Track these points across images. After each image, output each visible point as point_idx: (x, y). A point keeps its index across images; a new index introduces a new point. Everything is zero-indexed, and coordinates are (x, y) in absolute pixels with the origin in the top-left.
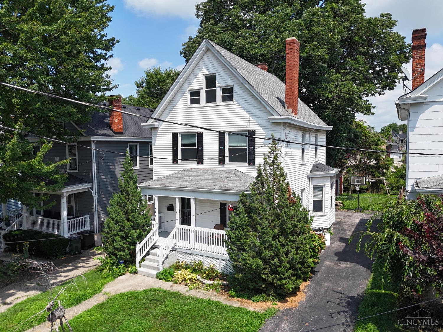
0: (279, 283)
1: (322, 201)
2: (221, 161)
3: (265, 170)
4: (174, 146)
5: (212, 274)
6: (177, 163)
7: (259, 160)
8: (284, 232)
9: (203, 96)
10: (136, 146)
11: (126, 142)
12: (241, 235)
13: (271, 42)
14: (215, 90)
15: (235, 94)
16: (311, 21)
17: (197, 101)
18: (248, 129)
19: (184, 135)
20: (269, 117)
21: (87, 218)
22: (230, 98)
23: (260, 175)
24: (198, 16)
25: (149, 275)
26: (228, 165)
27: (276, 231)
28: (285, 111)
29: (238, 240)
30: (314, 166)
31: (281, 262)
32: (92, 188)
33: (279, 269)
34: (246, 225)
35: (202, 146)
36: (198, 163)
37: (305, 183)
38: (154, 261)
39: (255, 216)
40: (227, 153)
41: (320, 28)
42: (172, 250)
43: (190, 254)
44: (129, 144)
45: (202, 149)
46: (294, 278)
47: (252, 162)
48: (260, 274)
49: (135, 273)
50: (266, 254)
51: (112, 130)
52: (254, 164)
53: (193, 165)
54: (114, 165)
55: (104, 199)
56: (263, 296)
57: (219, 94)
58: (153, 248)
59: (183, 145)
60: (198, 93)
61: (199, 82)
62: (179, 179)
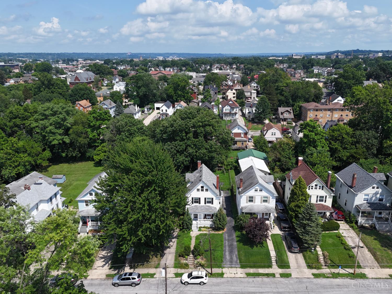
2: (205, 203)
4: (192, 200)
6: (193, 203)
18: (211, 197)
22: (207, 191)
25: (196, 231)
35: (200, 200)
36: (199, 204)
47: (212, 204)
49: (193, 231)
57: (204, 190)
59: (195, 200)
60: (199, 189)
61: (199, 187)
62: (197, 209)
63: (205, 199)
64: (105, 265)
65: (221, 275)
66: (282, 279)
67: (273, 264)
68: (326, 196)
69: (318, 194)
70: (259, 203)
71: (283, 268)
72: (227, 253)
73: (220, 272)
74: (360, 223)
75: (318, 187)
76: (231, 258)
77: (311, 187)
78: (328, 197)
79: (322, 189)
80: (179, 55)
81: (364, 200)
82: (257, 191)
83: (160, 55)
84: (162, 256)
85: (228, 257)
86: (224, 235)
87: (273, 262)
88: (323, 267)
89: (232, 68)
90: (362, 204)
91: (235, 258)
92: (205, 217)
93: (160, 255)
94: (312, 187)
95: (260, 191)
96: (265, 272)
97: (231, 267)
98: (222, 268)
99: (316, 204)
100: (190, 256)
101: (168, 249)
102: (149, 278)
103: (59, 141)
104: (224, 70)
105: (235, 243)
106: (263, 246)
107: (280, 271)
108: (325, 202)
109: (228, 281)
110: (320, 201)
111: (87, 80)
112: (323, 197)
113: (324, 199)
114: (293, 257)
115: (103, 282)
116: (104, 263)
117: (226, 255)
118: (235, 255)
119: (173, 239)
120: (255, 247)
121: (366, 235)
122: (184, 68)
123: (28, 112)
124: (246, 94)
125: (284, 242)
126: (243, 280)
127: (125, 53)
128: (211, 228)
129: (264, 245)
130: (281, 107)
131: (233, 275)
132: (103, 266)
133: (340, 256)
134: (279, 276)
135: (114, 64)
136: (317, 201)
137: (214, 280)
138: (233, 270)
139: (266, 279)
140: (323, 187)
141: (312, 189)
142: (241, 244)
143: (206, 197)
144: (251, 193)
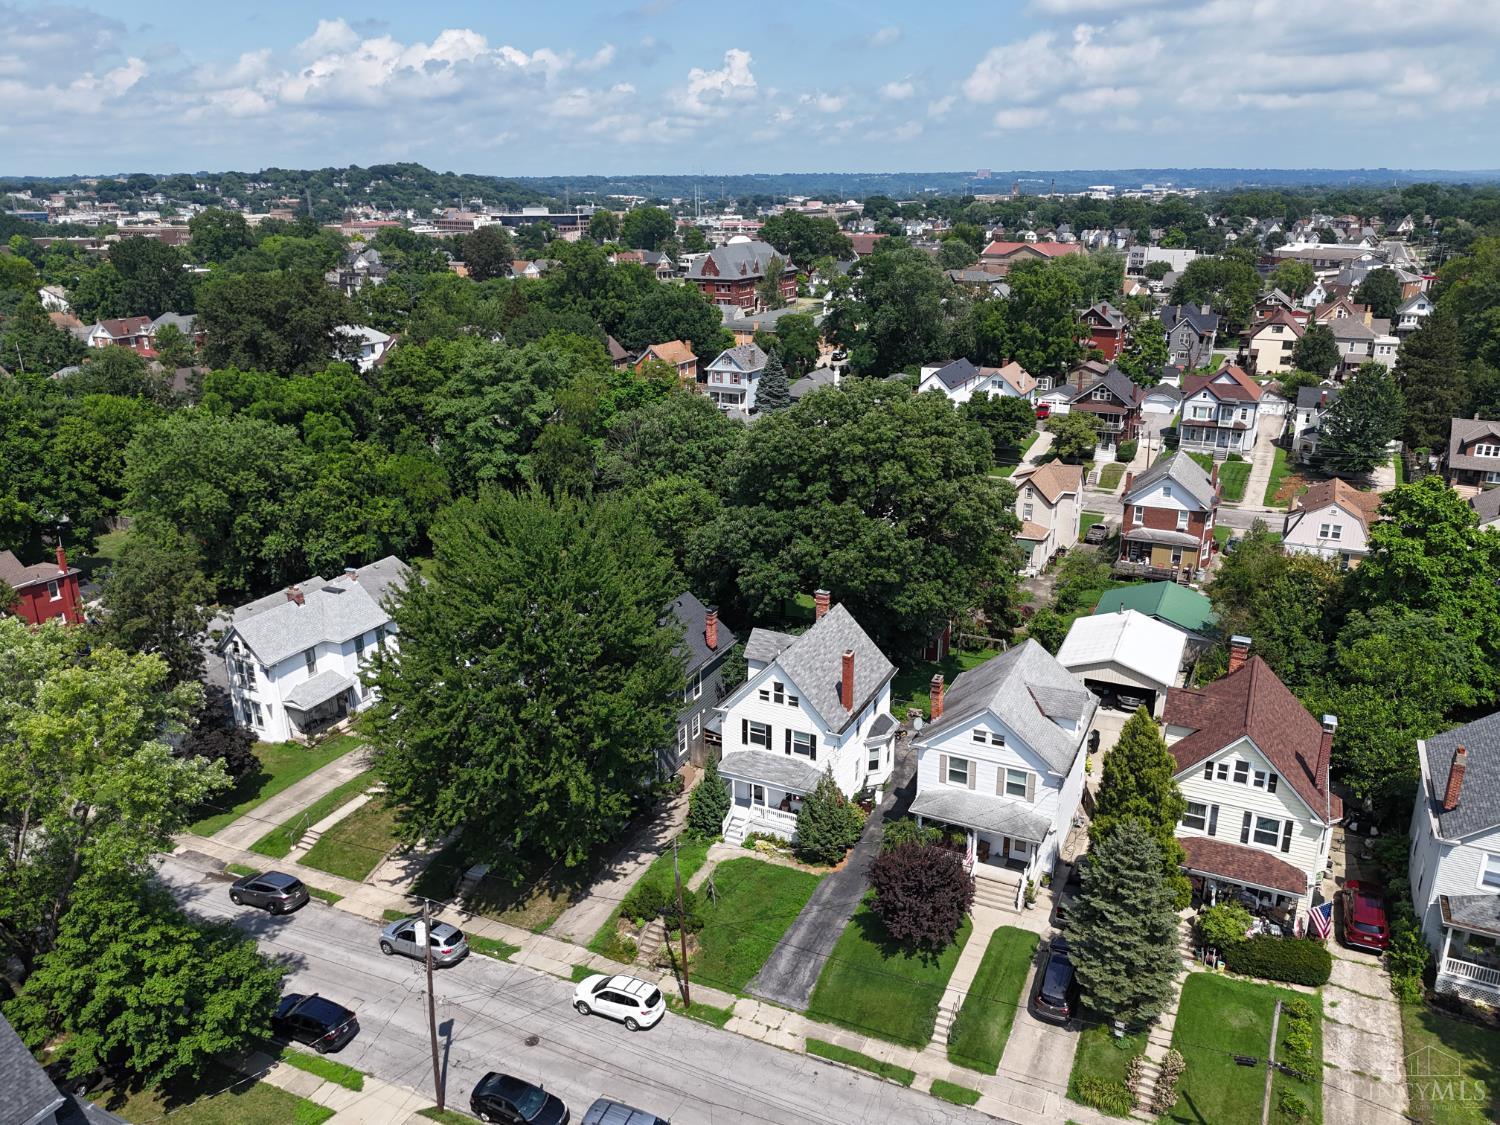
1: (877, 761)
2: (788, 751)
4: (743, 729)
5: (784, 845)
6: (747, 742)
7: (819, 756)
9: (771, 696)
14: (783, 695)
15: (800, 703)
17: (767, 699)
18: (810, 732)
19: (753, 723)
22: (796, 705)
25: (734, 845)
26: (794, 755)
28: (841, 713)
35: (770, 735)
36: (767, 747)
38: (736, 831)
40: (792, 745)
43: (765, 827)
45: (771, 738)
47: (813, 757)
49: (724, 842)
52: (815, 759)
53: (762, 748)
57: (786, 699)
59: (752, 730)
60: (767, 693)
61: (768, 686)
62: (752, 766)
63: (788, 732)
64: (401, 879)
65: (720, 1018)
66: (932, 1104)
67: (935, 1037)
68: (1289, 825)
69: (1250, 807)
70: (992, 794)
71: (963, 1065)
72: (788, 953)
73: (724, 1007)
74: (1447, 983)
75: (1251, 776)
76: (793, 972)
77: (1216, 770)
78: (1297, 828)
79: (1272, 789)
80: (1184, 177)
81: (1485, 882)
82: (983, 740)
83: (1105, 177)
84: (575, 898)
85: (783, 964)
86: (822, 884)
87: (937, 1028)
88: (1138, 1113)
89: (1394, 234)
90: (1470, 899)
91: (805, 975)
92: (786, 804)
93: (572, 893)
94: (1224, 767)
95: (994, 742)
96: (881, 1059)
97: (773, 1004)
98: (740, 997)
99: (1241, 849)
100: (656, 922)
101: (608, 883)
102: (491, 955)
103: (499, 468)
104: (1346, 241)
105: (843, 924)
106: (934, 958)
107: (947, 1071)
108: (1286, 848)
109: (728, 1046)
110: (1259, 837)
111: (744, 272)
112: (1275, 825)
113: (1281, 834)
114: (1034, 1034)
115: (364, 929)
116: (402, 874)
117: (780, 954)
118: (811, 965)
119: (648, 851)
120: (901, 954)
121: (1445, 1042)
122: (1156, 234)
123: (437, 368)
124: (1344, 349)
125: (1033, 970)
126: (783, 1057)
127: (966, 174)
128: (792, 845)
129: (941, 959)
130: (1472, 418)
131: (758, 1032)
132: (393, 883)
133: (1235, 1092)
134: (927, 1088)
135: (896, 214)
136: (1245, 838)
137: (686, 1027)
138: (772, 1016)
139: (868, 1083)
140: (1274, 778)
141: (1222, 776)
142: (861, 930)
143: (793, 728)
144: (960, 744)
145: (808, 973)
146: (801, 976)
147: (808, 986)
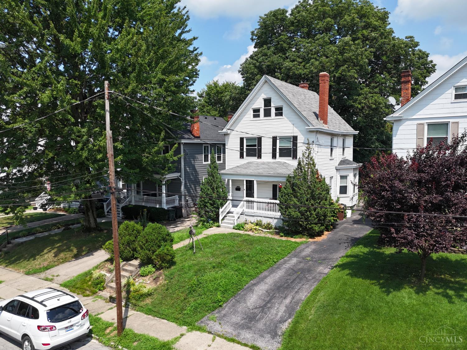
0: (310, 226)
1: (346, 186)
2: (274, 156)
3: (303, 161)
4: (241, 146)
5: (268, 227)
6: (243, 158)
7: (299, 154)
8: (313, 197)
9: (262, 113)
10: (208, 147)
11: (202, 144)
12: (288, 199)
13: (312, 64)
14: (271, 109)
15: (284, 111)
16: (344, 49)
17: (258, 116)
18: (292, 135)
19: (248, 139)
20: (306, 127)
21: (177, 197)
22: (281, 114)
23: (299, 164)
24: (252, 40)
25: (228, 227)
26: (279, 159)
27: (309, 196)
28: (318, 122)
29: (286, 202)
30: (341, 161)
31: (311, 214)
32: (180, 176)
33: (310, 218)
34: (290, 193)
35: (261, 146)
36: (258, 158)
37: (334, 172)
38: (230, 220)
39: (296, 189)
40: (278, 150)
41: (351, 54)
42: (241, 214)
43: (253, 216)
44: (204, 145)
45: (261, 148)
46: (320, 225)
47: (295, 157)
48: (299, 221)
49: (219, 226)
50: (303, 209)
51: (193, 135)
52: (296, 158)
53: (254, 159)
54: (194, 161)
55: (188, 184)
56: (301, 235)
57: (273, 111)
58: (228, 213)
59: (247, 146)
60: (258, 110)
62: (245, 168)
63: (274, 139)
85: (253, 299)
86: (302, 246)
91: (279, 310)
98: (190, 329)
128: (277, 226)
143: (278, 135)
145: (283, 309)
146: (273, 311)
147: (282, 321)
